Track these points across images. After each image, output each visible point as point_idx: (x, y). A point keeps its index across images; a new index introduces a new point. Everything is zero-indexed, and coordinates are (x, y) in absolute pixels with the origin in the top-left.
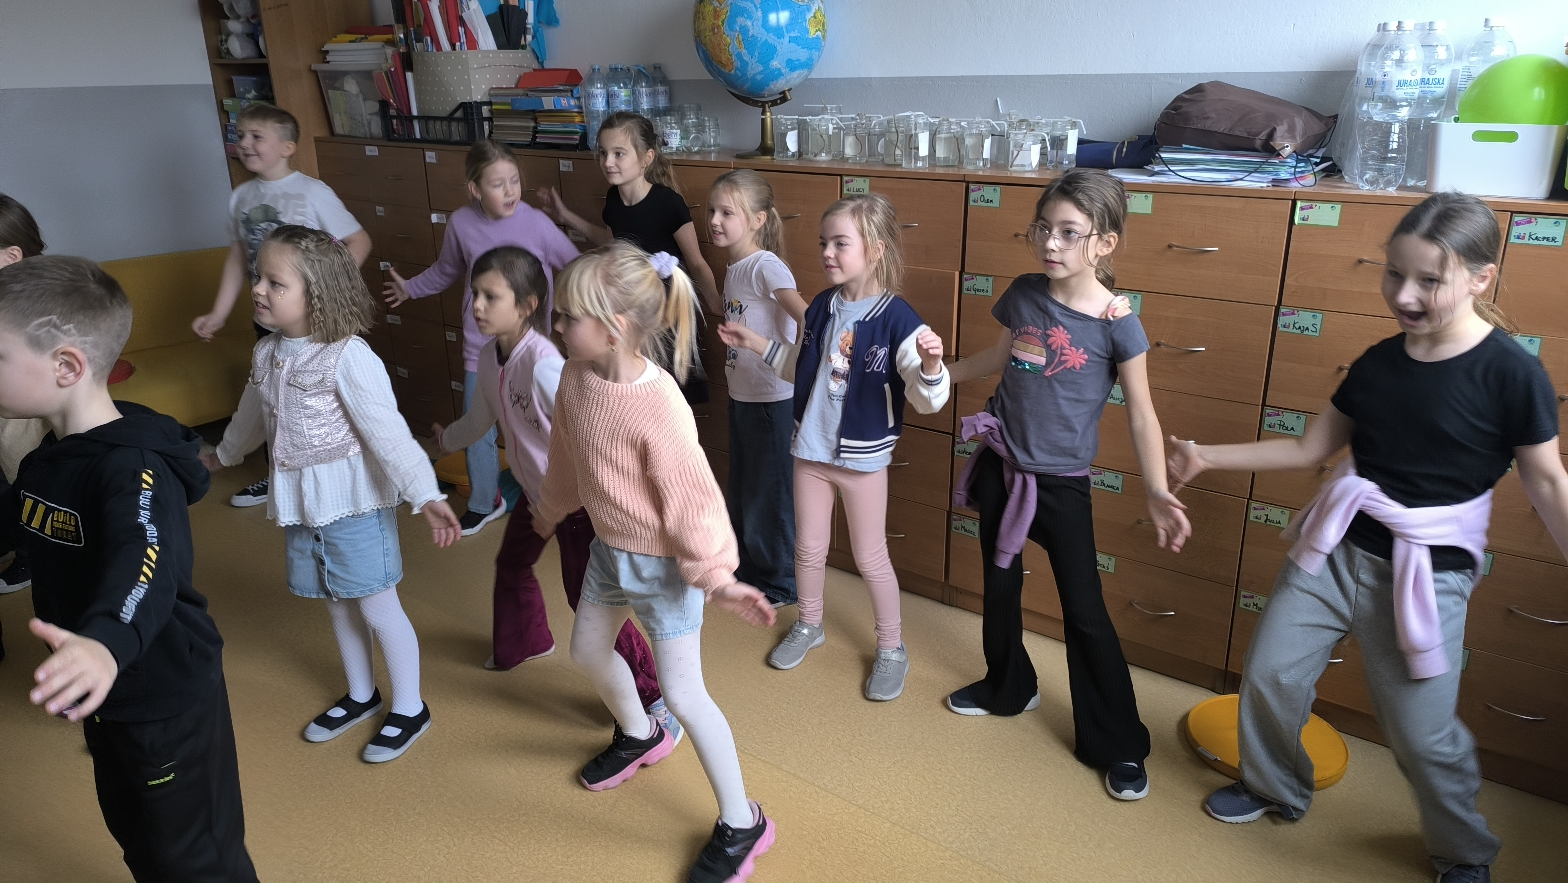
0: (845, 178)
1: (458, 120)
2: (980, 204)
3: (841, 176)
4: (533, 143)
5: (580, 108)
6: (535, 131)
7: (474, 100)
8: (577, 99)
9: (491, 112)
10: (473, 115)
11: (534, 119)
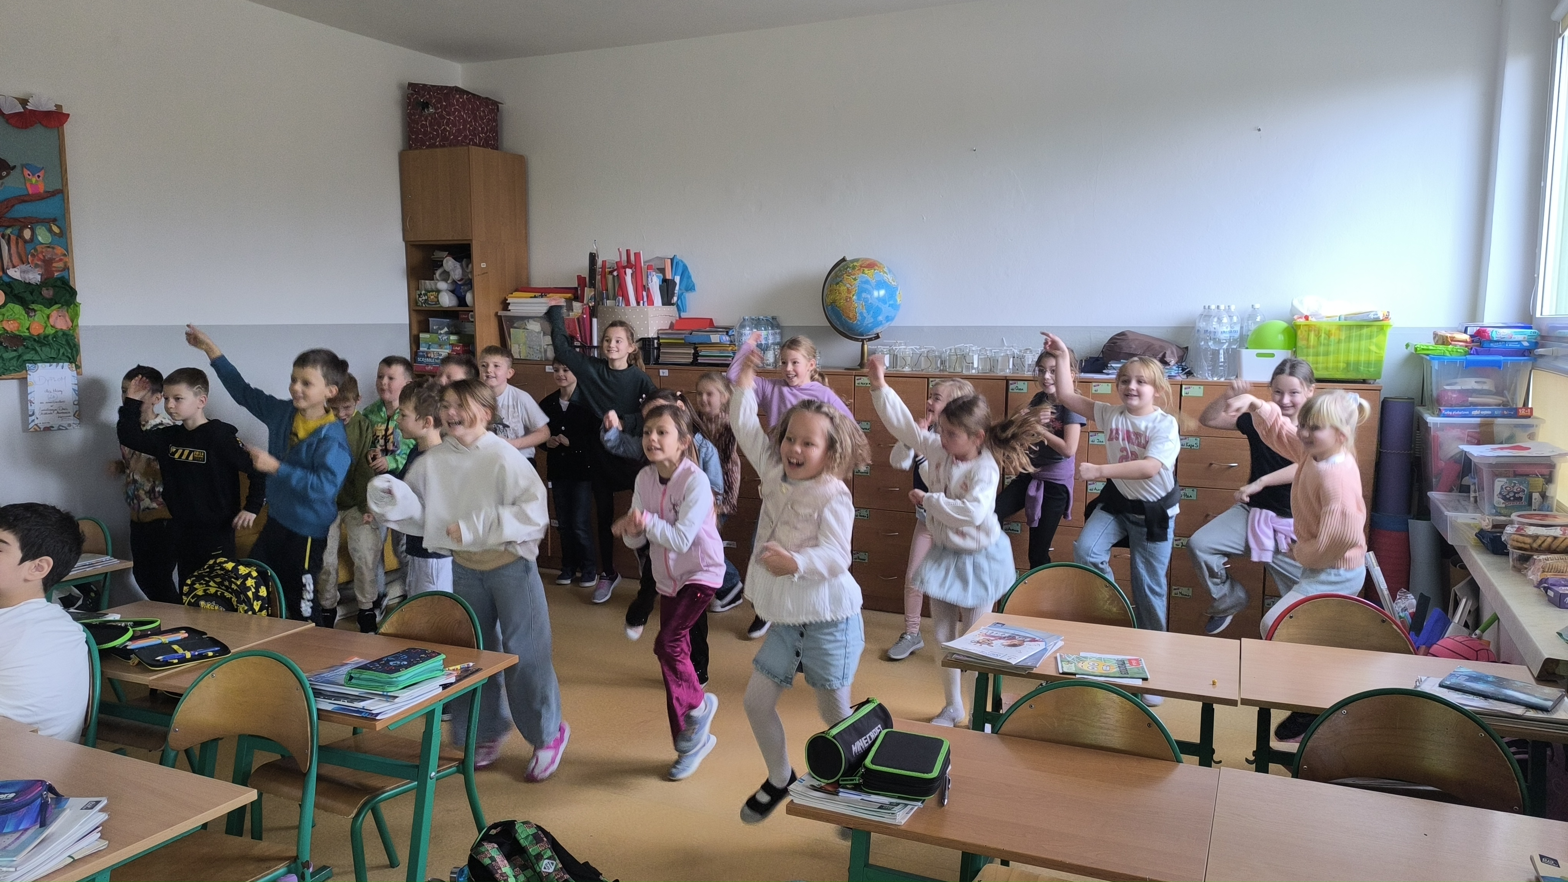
0: (931, 379)
2: (1015, 391)
3: (928, 378)
4: (695, 363)
5: (731, 341)
6: (696, 355)
7: (650, 337)
8: (730, 336)
9: (659, 344)
10: (649, 345)
11: (695, 349)
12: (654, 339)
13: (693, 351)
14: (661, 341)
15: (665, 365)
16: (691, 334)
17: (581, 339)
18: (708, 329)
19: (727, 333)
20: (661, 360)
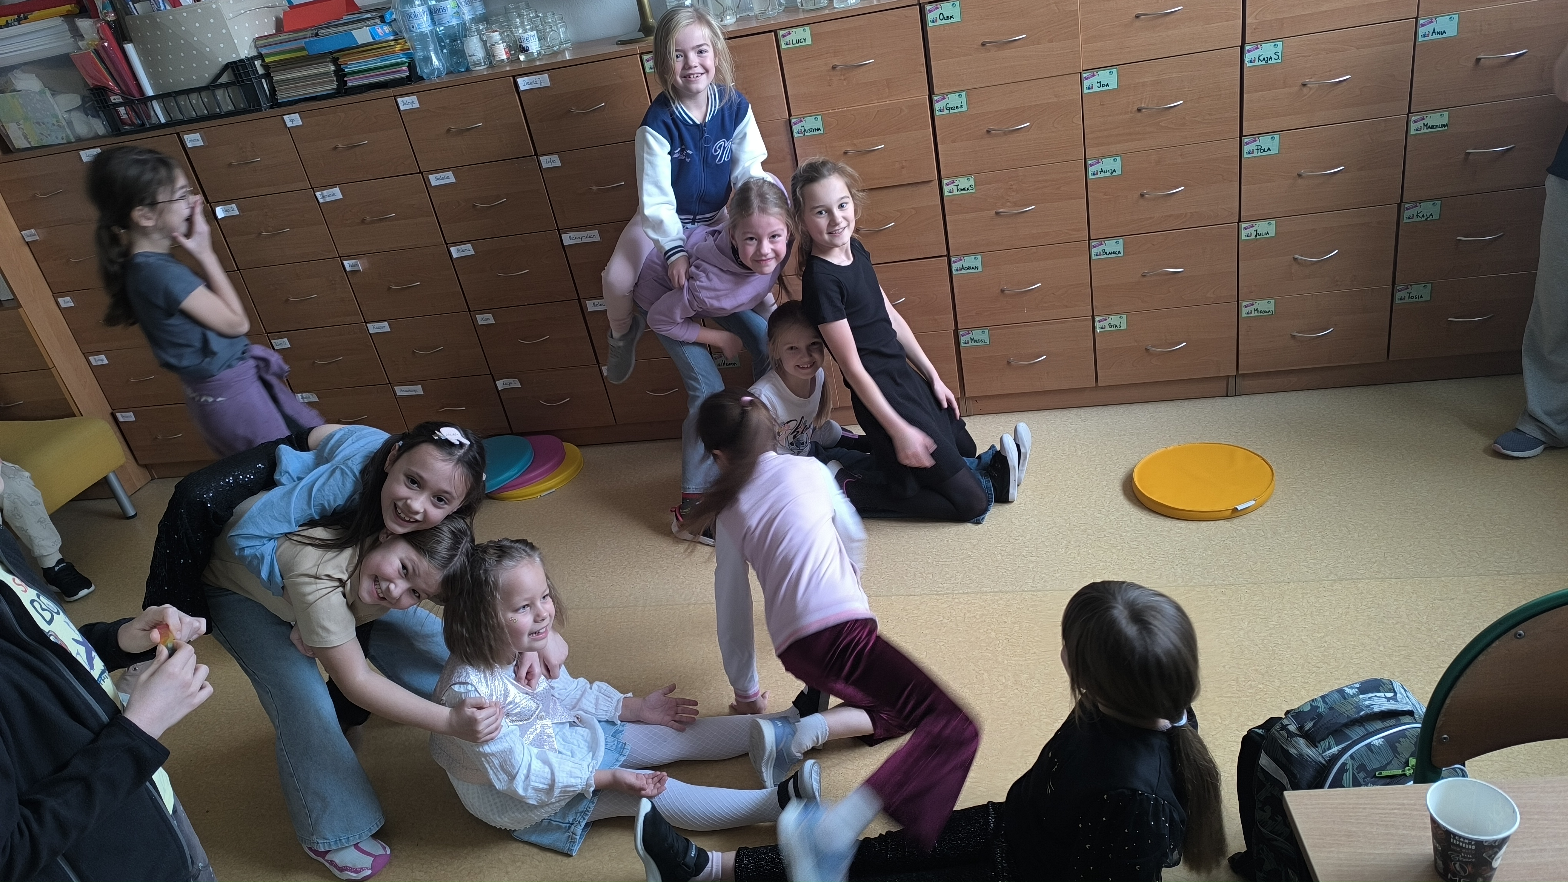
0: (781, 33)
1: (225, 86)
2: (939, 22)
3: (775, 31)
4: (343, 90)
5: (395, 33)
6: (340, 75)
7: (243, 57)
8: (390, 24)
9: (265, 66)
10: (247, 74)
11: (335, 61)
12: (252, 59)
13: (333, 68)
14: (267, 60)
15: (292, 104)
16: (317, 35)
17: (121, 89)
18: (346, 18)
19: (383, 21)
20: (281, 97)
